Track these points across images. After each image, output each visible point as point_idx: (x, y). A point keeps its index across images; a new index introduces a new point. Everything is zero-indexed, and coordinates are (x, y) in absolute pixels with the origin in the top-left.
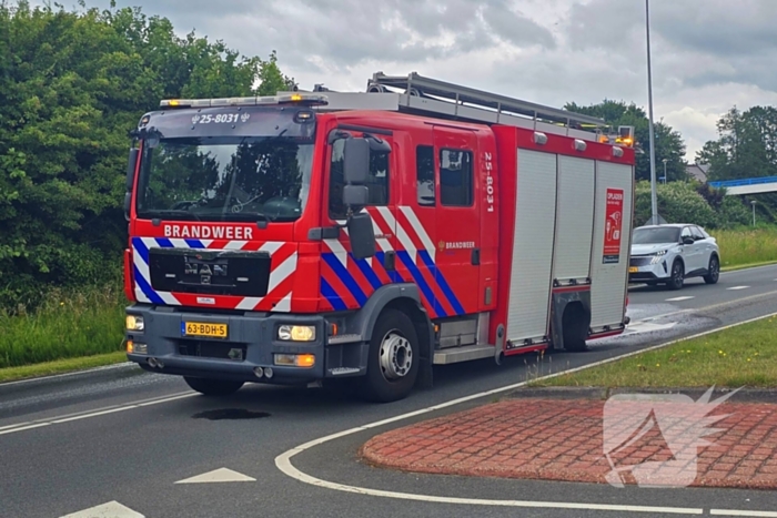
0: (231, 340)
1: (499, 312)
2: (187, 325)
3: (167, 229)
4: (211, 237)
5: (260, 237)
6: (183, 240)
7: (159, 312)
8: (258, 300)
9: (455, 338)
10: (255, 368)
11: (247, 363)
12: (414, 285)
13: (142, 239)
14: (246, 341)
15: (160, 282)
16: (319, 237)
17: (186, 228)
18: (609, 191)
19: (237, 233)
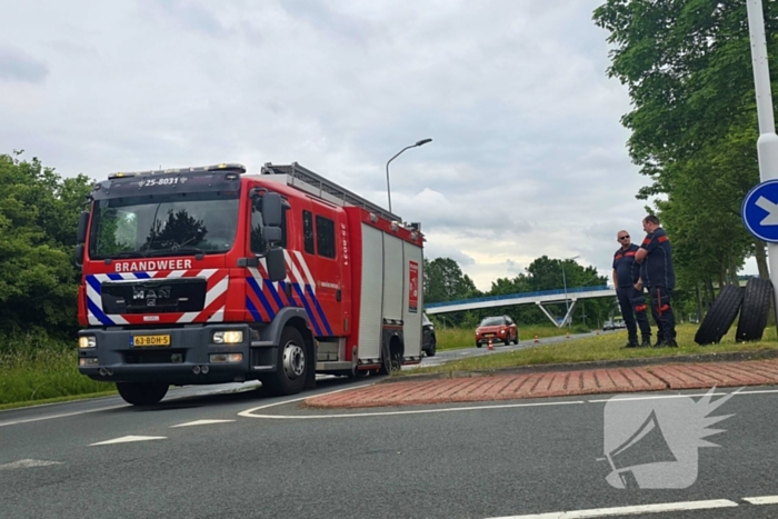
0: (173, 347)
1: (352, 338)
2: (135, 338)
3: (118, 266)
4: (156, 269)
5: (197, 267)
6: (131, 274)
7: (109, 331)
8: (196, 314)
9: (326, 355)
10: (194, 367)
11: (187, 364)
12: (304, 309)
13: (96, 276)
14: (187, 346)
15: (109, 307)
16: (244, 264)
17: (134, 264)
18: (411, 262)
19: (178, 264)
